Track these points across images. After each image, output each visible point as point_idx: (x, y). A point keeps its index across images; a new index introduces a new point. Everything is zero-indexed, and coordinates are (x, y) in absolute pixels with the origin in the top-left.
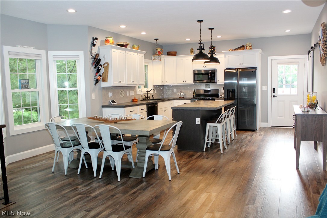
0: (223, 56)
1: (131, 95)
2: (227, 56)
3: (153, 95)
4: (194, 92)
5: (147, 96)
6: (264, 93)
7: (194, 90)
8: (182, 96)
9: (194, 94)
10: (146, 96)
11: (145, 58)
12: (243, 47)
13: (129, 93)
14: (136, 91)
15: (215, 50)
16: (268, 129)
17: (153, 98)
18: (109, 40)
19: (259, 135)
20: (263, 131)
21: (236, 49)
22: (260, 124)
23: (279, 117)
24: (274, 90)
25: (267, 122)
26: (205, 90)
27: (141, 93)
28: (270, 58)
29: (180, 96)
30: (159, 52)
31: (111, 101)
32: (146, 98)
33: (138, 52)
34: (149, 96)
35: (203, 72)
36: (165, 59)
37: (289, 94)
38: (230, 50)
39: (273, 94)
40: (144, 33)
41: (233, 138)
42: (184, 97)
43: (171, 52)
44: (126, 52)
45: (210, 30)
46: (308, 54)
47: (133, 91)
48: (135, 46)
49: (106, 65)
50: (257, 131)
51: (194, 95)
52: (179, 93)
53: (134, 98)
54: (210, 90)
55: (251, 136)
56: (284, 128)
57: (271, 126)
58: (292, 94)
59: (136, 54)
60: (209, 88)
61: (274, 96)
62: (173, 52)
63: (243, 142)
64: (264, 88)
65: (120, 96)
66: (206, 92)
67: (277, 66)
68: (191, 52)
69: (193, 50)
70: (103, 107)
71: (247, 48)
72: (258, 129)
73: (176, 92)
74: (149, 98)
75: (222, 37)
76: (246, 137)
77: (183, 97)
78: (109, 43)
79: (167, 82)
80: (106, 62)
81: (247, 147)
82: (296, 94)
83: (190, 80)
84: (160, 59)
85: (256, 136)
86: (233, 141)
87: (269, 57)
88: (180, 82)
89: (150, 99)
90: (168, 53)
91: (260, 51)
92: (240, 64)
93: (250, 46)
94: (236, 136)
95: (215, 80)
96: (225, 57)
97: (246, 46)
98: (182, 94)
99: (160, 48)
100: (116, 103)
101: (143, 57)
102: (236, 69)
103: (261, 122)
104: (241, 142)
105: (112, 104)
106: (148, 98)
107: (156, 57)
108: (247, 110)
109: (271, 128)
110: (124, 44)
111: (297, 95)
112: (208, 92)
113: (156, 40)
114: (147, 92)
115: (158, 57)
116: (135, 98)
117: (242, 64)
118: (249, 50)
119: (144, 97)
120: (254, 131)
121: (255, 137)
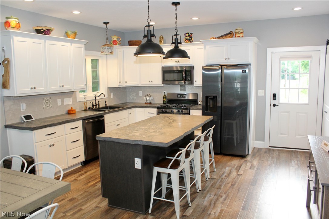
0: (202, 46)
1: (65, 103)
2: (207, 47)
3: (106, 102)
4: (165, 97)
5: (96, 103)
6: (261, 100)
7: (165, 94)
8: (148, 102)
9: (165, 99)
10: (93, 104)
11: (86, 49)
12: (231, 33)
13: (62, 102)
14: (76, 98)
15: (191, 38)
16: (265, 152)
17: (106, 105)
18: (9, 22)
19: (250, 169)
20: (258, 156)
21: (221, 37)
22: (253, 143)
23: (281, 134)
24: (274, 95)
25: (264, 141)
26: (178, 94)
27: (84, 100)
28: (269, 50)
29: (146, 102)
30: (114, 41)
31: (24, 116)
32: (93, 106)
33: (71, 42)
34: (99, 103)
35: (175, 69)
36: (123, 51)
37: (297, 102)
38: (212, 38)
39: (274, 102)
40: (76, 12)
41: (208, 176)
42: (152, 102)
43: (133, 41)
44: (47, 41)
45: (174, 6)
46: (326, 44)
47: (71, 97)
48: (69, 33)
49: (6, 62)
50: (249, 158)
51: (164, 101)
52: (145, 97)
53: (70, 108)
54: (186, 94)
55: (238, 168)
56: (287, 151)
57: (270, 147)
58: (300, 102)
59: (69, 44)
60: (185, 91)
61: (274, 105)
62: (136, 41)
63: (222, 188)
64: (261, 93)
65: (44, 106)
66: (180, 97)
67: (280, 62)
68: (160, 41)
69: (162, 38)
70: (7, 127)
71: (236, 35)
72: (250, 153)
73: (142, 95)
74: (99, 105)
75: (199, 18)
76: (231, 172)
77: (150, 103)
78: (11, 27)
79: (126, 82)
80: (6, 57)
81: (226, 202)
82: (307, 102)
83: (158, 81)
84: (110, 51)
85: (245, 170)
86: (208, 183)
87: (267, 48)
88: (145, 83)
89: (101, 106)
90: (129, 42)
91: (255, 39)
92: (226, 59)
93: (241, 33)
94: (215, 170)
95: (191, 80)
96: (205, 48)
97: (236, 33)
98: (148, 98)
99: (115, 36)
100: (34, 119)
101: (83, 49)
102: (219, 65)
103: (255, 141)
104: (219, 188)
105: (25, 120)
106: (96, 105)
107: (105, 48)
108: (236, 123)
109: (270, 150)
110: (42, 29)
111: (308, 104)
112: (183, 97)
113: (106, 23)
114: (95, 97)
115: (108, 49)
116: (72, 108)
117: (229, 59)
118: (239, 38)
119: (89, 105)
120: (243, 156)
121: (244, 172)
